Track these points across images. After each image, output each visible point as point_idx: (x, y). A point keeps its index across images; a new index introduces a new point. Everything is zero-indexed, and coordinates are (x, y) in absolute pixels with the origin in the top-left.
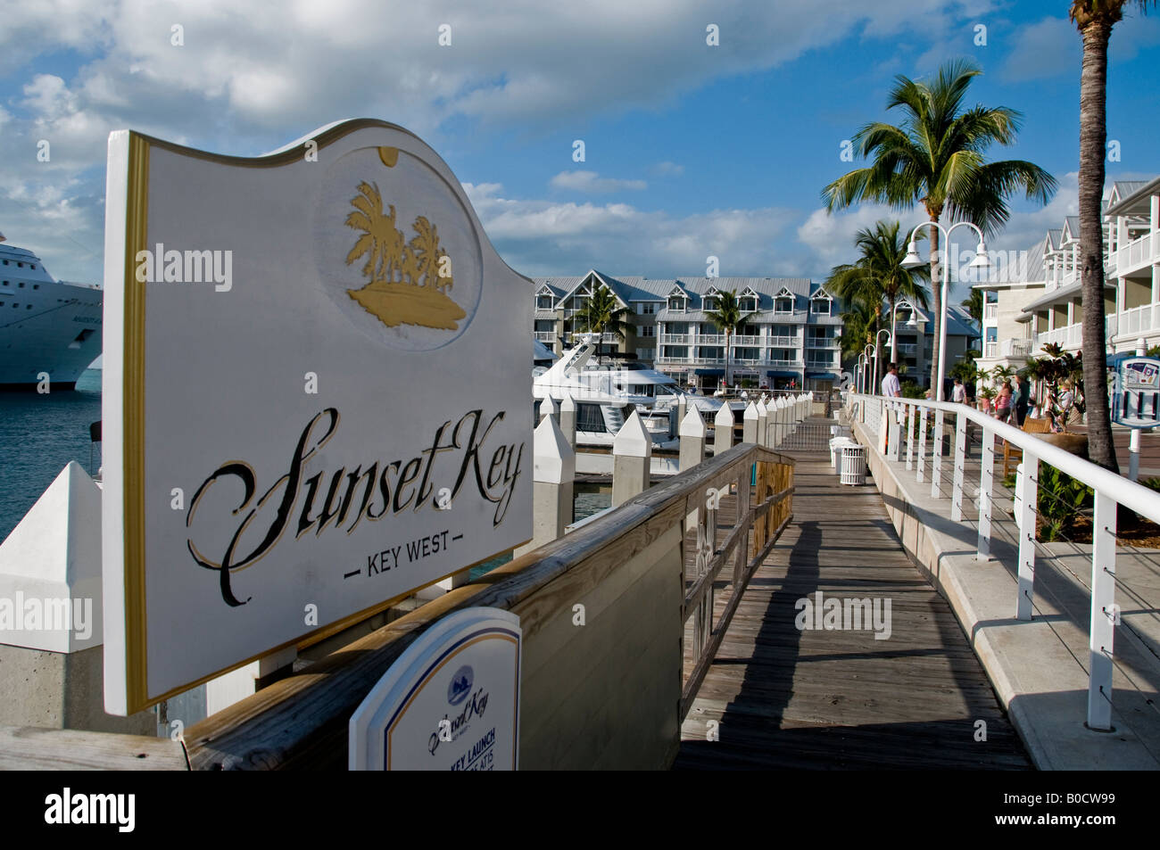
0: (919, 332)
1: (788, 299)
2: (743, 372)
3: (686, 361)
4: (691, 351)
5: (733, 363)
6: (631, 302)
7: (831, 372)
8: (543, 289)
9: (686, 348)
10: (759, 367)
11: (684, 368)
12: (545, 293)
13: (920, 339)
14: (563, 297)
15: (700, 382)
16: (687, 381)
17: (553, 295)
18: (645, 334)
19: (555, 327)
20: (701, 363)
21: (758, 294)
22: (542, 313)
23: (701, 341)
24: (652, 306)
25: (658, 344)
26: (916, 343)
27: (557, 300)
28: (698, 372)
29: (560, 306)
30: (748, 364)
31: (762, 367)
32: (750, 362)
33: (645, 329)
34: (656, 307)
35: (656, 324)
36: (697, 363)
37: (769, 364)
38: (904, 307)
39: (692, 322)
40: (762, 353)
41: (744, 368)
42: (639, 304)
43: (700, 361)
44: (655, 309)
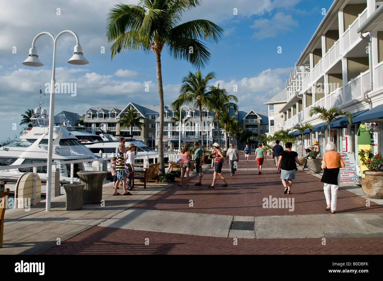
0: (259, 123)
1: (206, 112)
2: (189, 141)
3: (167, 137)
4: (169, 133)
5: (186, 138)
6: (147, 115)
7: (223, 140)
8: (112, 110)
9: (167, 132)
10: (196, 139)
11: (167, 140)
12: (113, 112)
13: (259, 126)
14: (119, 113)
15: (173, 145)
16: (168, 145)
17: (116, 113)
18: (152, 127)
19: (117, 125)
20: (173, 138)
21: (194, 110)
22: (112, 120)
23: (173, 129)
24: (155, 116)
25: (156, 131)
26: (257, 128)
27: (117, 115)
28: (172, 141)
29: (118, 117)
30: (191, 138)
31: (197, 139)
32: (192, 137)
33: (152, 125)
34: (156, 116)
35: (156, 123)
36: (172, 138)
37: (199, 137)
38: (252, 114)
39: (169, 122)
40: (197, 133)
41: (189, 139)
42: (149, 115)
43: (173, 137)
44: (156, 117)
